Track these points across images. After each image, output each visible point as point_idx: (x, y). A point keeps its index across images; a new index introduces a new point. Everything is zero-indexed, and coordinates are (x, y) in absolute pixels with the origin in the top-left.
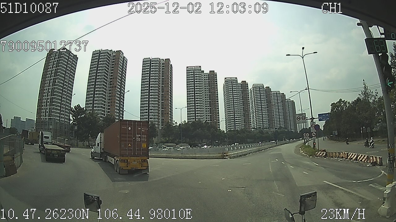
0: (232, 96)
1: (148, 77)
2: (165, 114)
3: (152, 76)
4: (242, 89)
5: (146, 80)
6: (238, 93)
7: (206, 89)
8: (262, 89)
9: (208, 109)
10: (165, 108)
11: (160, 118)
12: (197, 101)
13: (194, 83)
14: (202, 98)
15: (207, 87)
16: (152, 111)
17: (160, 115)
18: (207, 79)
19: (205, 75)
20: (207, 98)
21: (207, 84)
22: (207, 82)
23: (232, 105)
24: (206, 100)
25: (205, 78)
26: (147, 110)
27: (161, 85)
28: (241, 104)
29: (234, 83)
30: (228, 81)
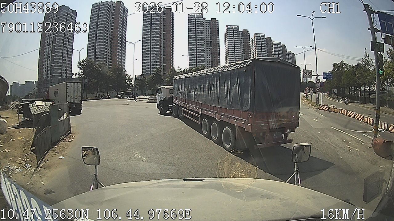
0: (233, 43)
1: (150, 25)
2: (167, 60)
3: (153, 24)
4: (243, 37)
5: (147, 28)
6: (239, 41)
7: (208, 36)
8: (263, 39)
9: (209, 55)
10: (167, 55)
11: (162, 64)
12: (198, 47)
13: (196, 30)
14: (203, 45)
15: (209, 34)
16: (154, 58)
17: (162, 61)
18: (209, 26)
19: (206, 23)
20: (208, 45)
21: (208, 31)
22: (208, 29)
23: (233, 52)
24: (207, 46)
25: (206, 25)
26: (148, 57)
27: (162, 32)
28: (242, 52)
29: (235, 31)
30: (230, 29)
